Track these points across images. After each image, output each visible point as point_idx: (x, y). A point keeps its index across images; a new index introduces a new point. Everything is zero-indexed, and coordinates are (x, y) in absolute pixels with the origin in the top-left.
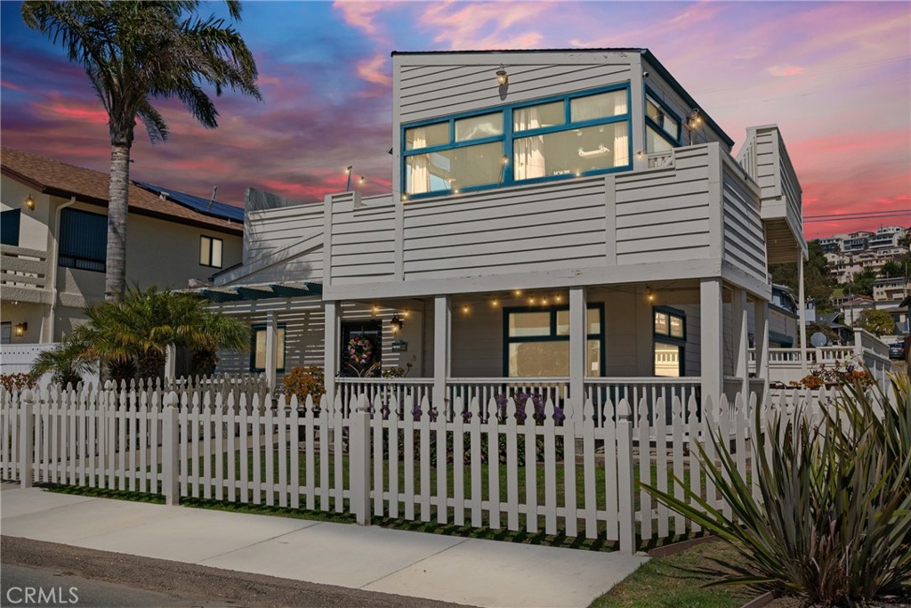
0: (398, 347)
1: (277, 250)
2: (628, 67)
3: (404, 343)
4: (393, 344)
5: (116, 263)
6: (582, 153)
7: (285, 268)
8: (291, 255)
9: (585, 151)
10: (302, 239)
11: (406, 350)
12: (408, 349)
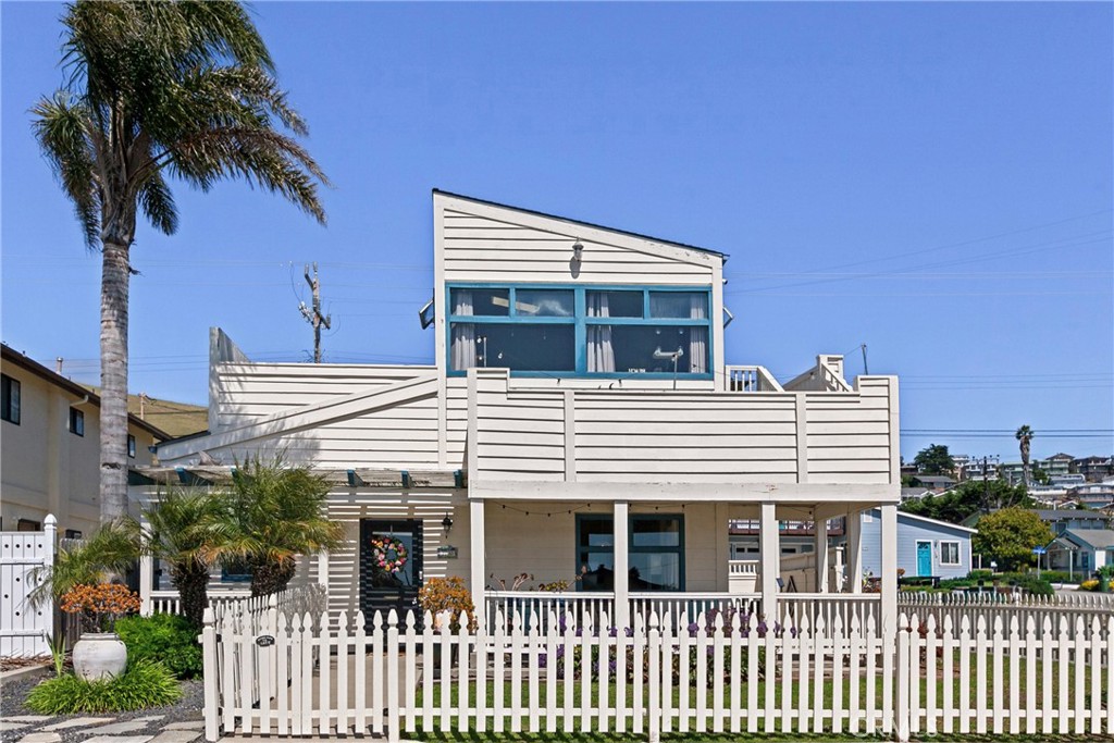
0: (446, 553)
1: (266, 419)
2: (709, 271)
3: (453, 549)
4: (439, 550)
5: (120, 421)
6: (658, 353)
7: (276, 443)
8: (287, 427)
9: (662, 351)
10: (306, 409)
11: (456, 557)
12: (459, 556)
